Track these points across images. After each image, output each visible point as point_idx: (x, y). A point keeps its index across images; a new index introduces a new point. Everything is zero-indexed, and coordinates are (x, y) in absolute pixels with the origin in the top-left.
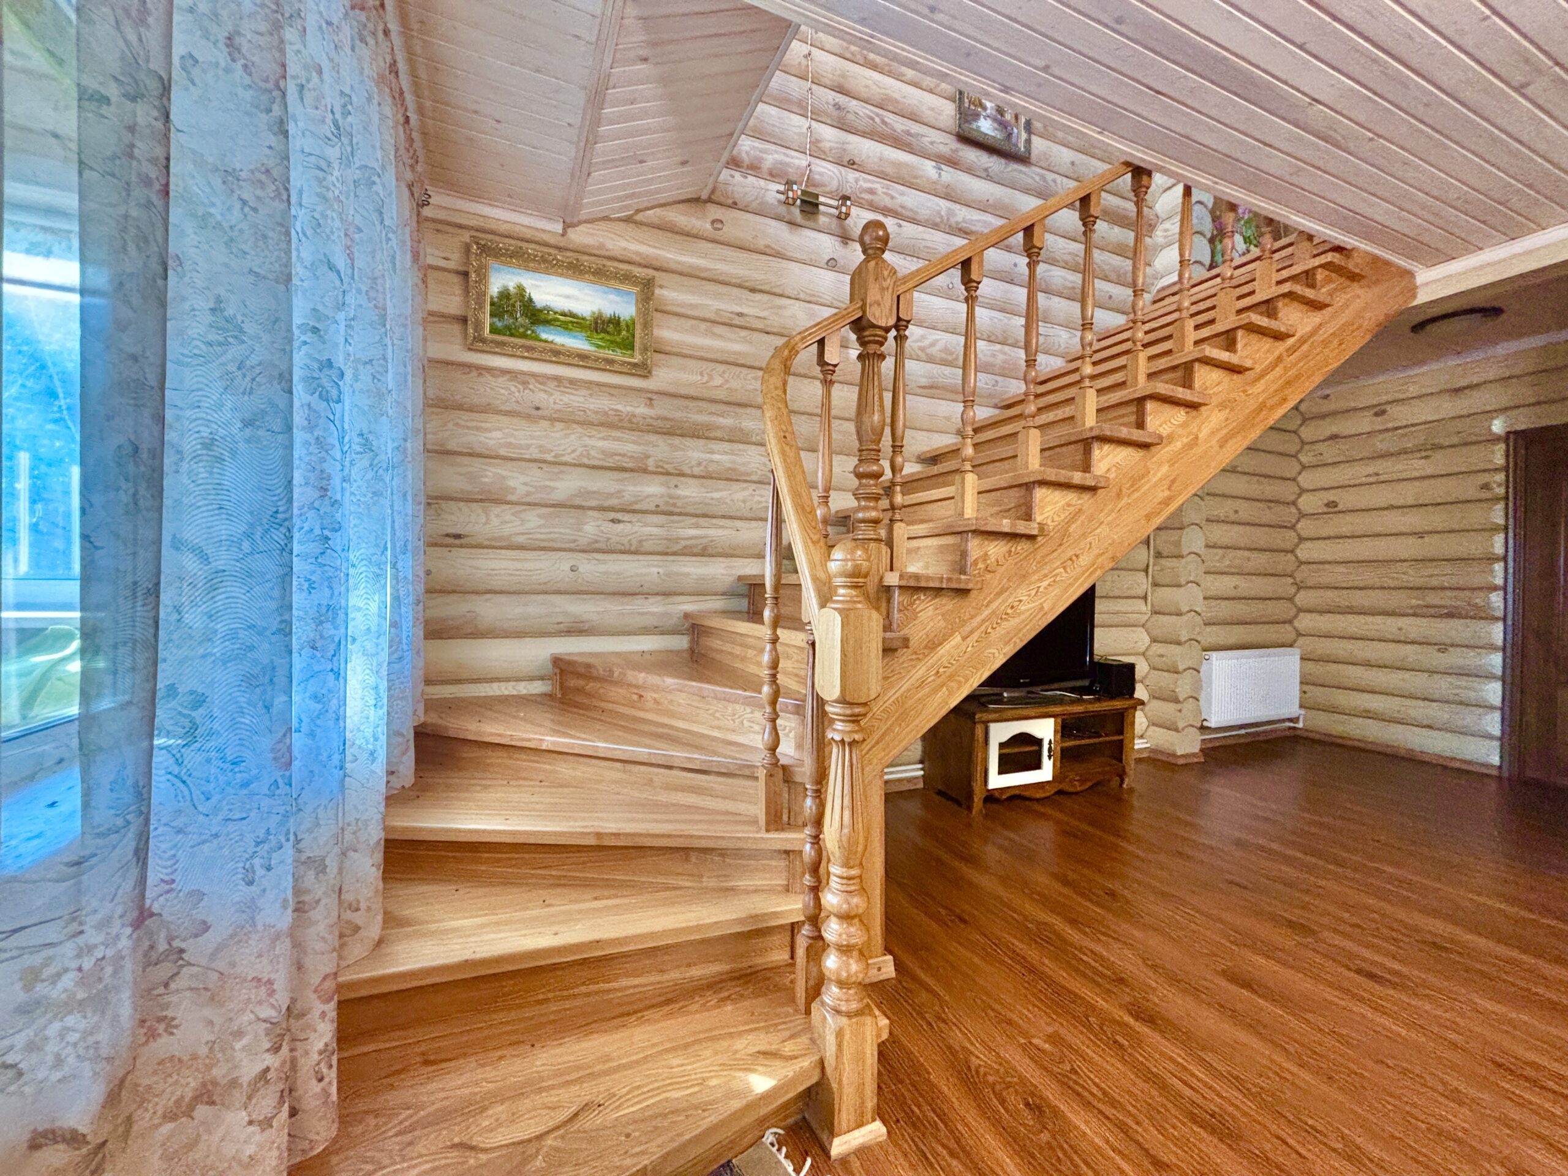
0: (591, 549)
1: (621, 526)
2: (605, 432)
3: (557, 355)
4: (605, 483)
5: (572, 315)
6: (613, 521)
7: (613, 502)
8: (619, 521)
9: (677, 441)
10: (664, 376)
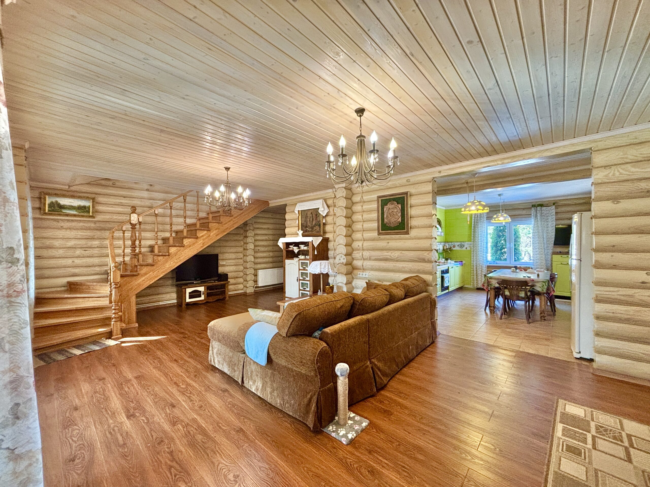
0: (78, 257)
1: (87, 252)
2: (82, 231)
3: (67, 215)
4: (83, 242)
5: (72, 206)
6: (85, 250)
7: (85, 246)
8: (86, 250)
9: (103, 231)
10: (99, 217)
